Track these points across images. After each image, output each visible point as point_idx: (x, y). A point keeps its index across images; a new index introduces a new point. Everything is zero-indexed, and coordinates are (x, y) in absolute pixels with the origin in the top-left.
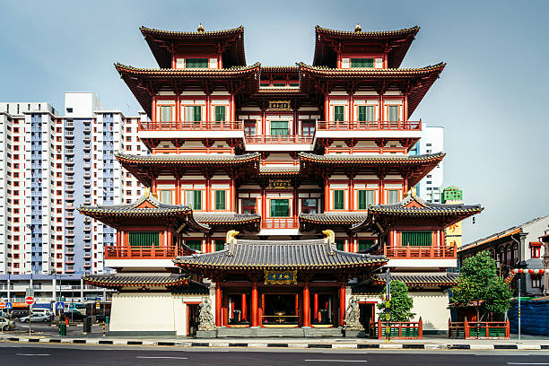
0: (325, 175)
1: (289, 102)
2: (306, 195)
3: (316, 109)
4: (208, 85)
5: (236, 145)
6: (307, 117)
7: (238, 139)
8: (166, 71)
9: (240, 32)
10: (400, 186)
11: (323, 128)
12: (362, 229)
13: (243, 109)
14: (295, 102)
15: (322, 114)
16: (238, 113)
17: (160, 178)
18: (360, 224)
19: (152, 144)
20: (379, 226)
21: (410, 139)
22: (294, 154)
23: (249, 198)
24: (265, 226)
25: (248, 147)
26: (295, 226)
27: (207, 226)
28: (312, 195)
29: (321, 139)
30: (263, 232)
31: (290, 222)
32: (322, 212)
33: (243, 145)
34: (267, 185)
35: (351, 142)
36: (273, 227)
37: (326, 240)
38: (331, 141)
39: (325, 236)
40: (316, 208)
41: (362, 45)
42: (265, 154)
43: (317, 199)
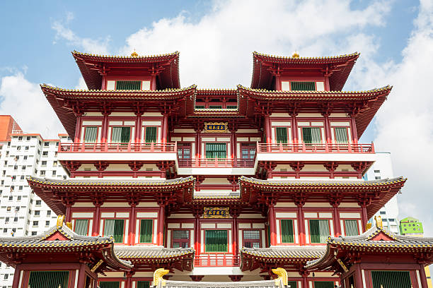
0: (270, 203)
1: (226, 124)
2: (248, 226)
3: (256, 131)
4: (140, 106)
5: (167, 169)
6: (246, 139)
7: (170, 162)
8: (95, 92)
9: (175, 57)
10: (358, 215)
11: (264, 150)
12: (320, 267)
13: (176, 131)
14: (234, 124)
15: (263, 136)
16: (170, 135)
17: (77, 205)
18: (316, 261)
19: (71, 167)
20: (341, 263)
21: (364, 163)
22: (233, 179)
23: (181, 229)
24: (198, 264)
25: (180, 171)
26: (235, 264)
27: (128, 263)
28: (255, 226)
29: (264, 162)
30: (196, 271)
31: (230, 257)
32: (267, 246)
33: (175, 169)
34: (201, 213)
35: (297, 166)
36: (209, 265)
37: (277, 281)
38: (274, 164)
39: (276, 276)
40: (259, 241)
41: (302, 70)
42: (200, 178)
43: (260, 230)
